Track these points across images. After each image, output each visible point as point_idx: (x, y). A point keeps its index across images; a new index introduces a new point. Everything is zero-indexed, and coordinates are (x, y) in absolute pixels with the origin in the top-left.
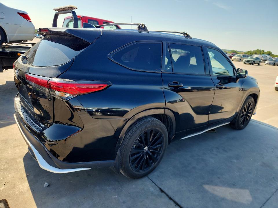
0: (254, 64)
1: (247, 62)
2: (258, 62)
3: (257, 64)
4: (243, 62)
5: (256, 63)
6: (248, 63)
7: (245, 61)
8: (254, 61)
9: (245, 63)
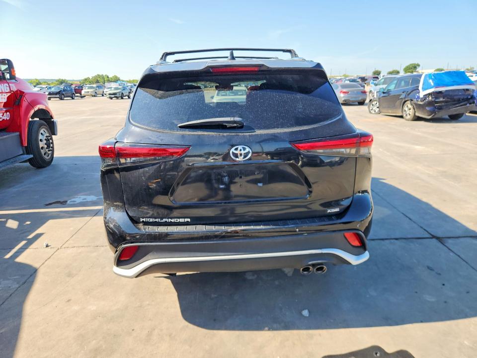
0: (124, 98)
1: (113, 96)
2: (127, 94)
3: (127, 97)
4: (108, 96)
5: (125, 96)
6: (115, 97)
7: (110, 94)
8: (122, 93)
9: (111, 98)
